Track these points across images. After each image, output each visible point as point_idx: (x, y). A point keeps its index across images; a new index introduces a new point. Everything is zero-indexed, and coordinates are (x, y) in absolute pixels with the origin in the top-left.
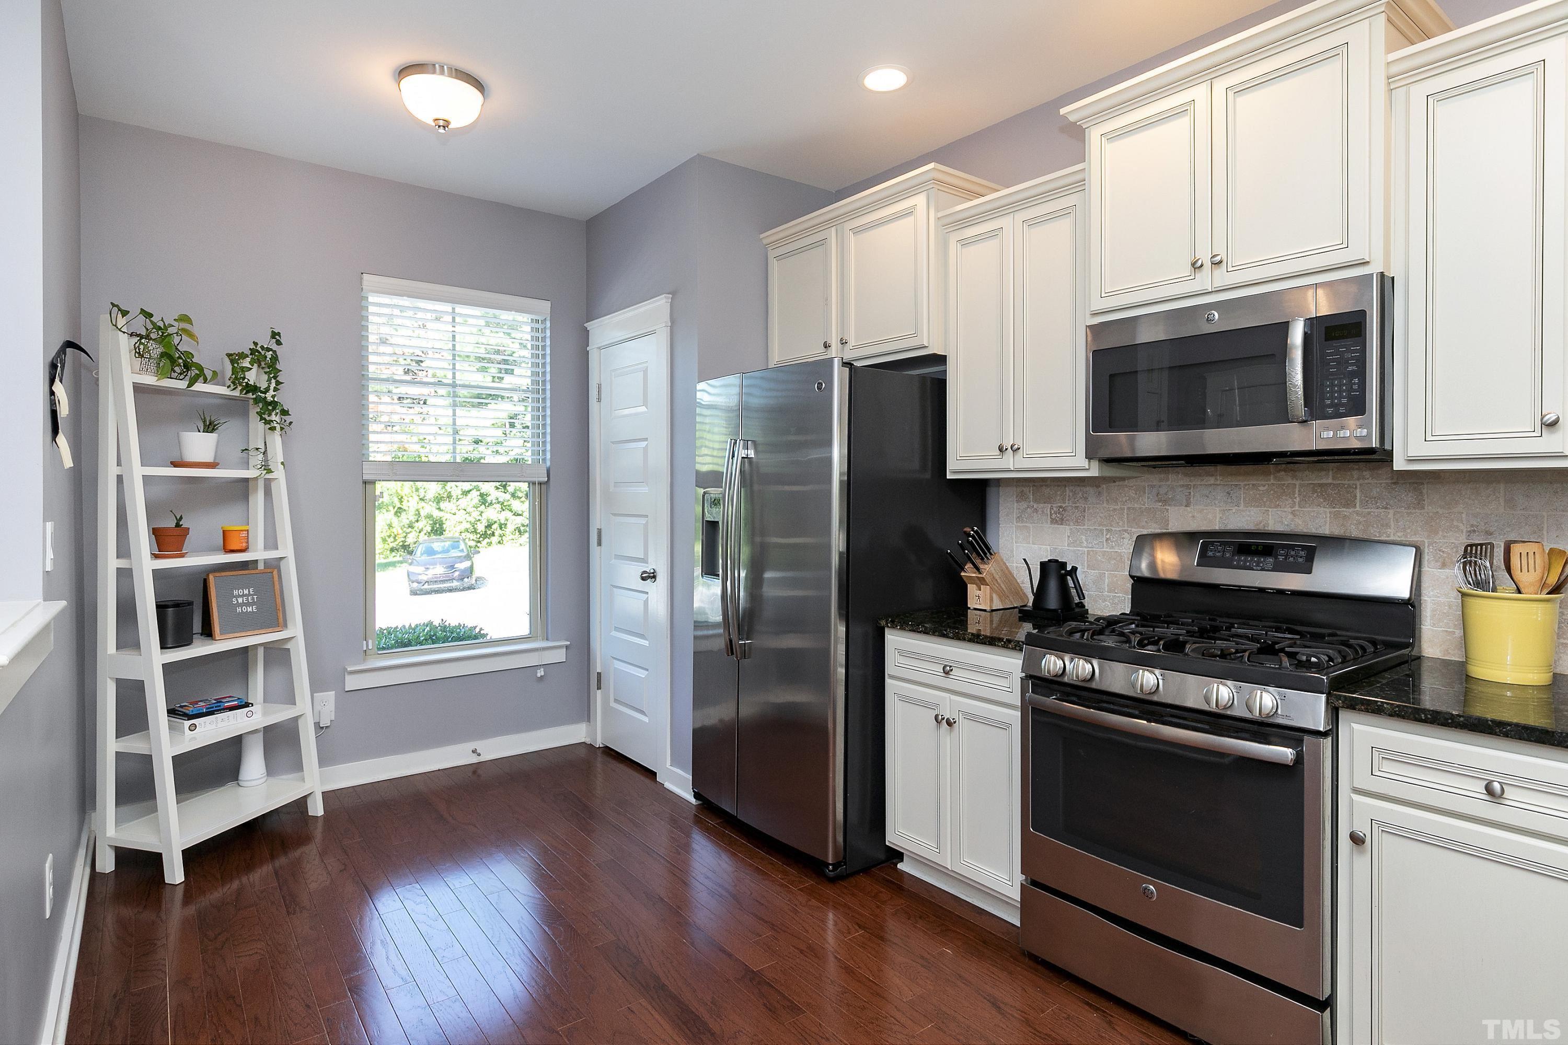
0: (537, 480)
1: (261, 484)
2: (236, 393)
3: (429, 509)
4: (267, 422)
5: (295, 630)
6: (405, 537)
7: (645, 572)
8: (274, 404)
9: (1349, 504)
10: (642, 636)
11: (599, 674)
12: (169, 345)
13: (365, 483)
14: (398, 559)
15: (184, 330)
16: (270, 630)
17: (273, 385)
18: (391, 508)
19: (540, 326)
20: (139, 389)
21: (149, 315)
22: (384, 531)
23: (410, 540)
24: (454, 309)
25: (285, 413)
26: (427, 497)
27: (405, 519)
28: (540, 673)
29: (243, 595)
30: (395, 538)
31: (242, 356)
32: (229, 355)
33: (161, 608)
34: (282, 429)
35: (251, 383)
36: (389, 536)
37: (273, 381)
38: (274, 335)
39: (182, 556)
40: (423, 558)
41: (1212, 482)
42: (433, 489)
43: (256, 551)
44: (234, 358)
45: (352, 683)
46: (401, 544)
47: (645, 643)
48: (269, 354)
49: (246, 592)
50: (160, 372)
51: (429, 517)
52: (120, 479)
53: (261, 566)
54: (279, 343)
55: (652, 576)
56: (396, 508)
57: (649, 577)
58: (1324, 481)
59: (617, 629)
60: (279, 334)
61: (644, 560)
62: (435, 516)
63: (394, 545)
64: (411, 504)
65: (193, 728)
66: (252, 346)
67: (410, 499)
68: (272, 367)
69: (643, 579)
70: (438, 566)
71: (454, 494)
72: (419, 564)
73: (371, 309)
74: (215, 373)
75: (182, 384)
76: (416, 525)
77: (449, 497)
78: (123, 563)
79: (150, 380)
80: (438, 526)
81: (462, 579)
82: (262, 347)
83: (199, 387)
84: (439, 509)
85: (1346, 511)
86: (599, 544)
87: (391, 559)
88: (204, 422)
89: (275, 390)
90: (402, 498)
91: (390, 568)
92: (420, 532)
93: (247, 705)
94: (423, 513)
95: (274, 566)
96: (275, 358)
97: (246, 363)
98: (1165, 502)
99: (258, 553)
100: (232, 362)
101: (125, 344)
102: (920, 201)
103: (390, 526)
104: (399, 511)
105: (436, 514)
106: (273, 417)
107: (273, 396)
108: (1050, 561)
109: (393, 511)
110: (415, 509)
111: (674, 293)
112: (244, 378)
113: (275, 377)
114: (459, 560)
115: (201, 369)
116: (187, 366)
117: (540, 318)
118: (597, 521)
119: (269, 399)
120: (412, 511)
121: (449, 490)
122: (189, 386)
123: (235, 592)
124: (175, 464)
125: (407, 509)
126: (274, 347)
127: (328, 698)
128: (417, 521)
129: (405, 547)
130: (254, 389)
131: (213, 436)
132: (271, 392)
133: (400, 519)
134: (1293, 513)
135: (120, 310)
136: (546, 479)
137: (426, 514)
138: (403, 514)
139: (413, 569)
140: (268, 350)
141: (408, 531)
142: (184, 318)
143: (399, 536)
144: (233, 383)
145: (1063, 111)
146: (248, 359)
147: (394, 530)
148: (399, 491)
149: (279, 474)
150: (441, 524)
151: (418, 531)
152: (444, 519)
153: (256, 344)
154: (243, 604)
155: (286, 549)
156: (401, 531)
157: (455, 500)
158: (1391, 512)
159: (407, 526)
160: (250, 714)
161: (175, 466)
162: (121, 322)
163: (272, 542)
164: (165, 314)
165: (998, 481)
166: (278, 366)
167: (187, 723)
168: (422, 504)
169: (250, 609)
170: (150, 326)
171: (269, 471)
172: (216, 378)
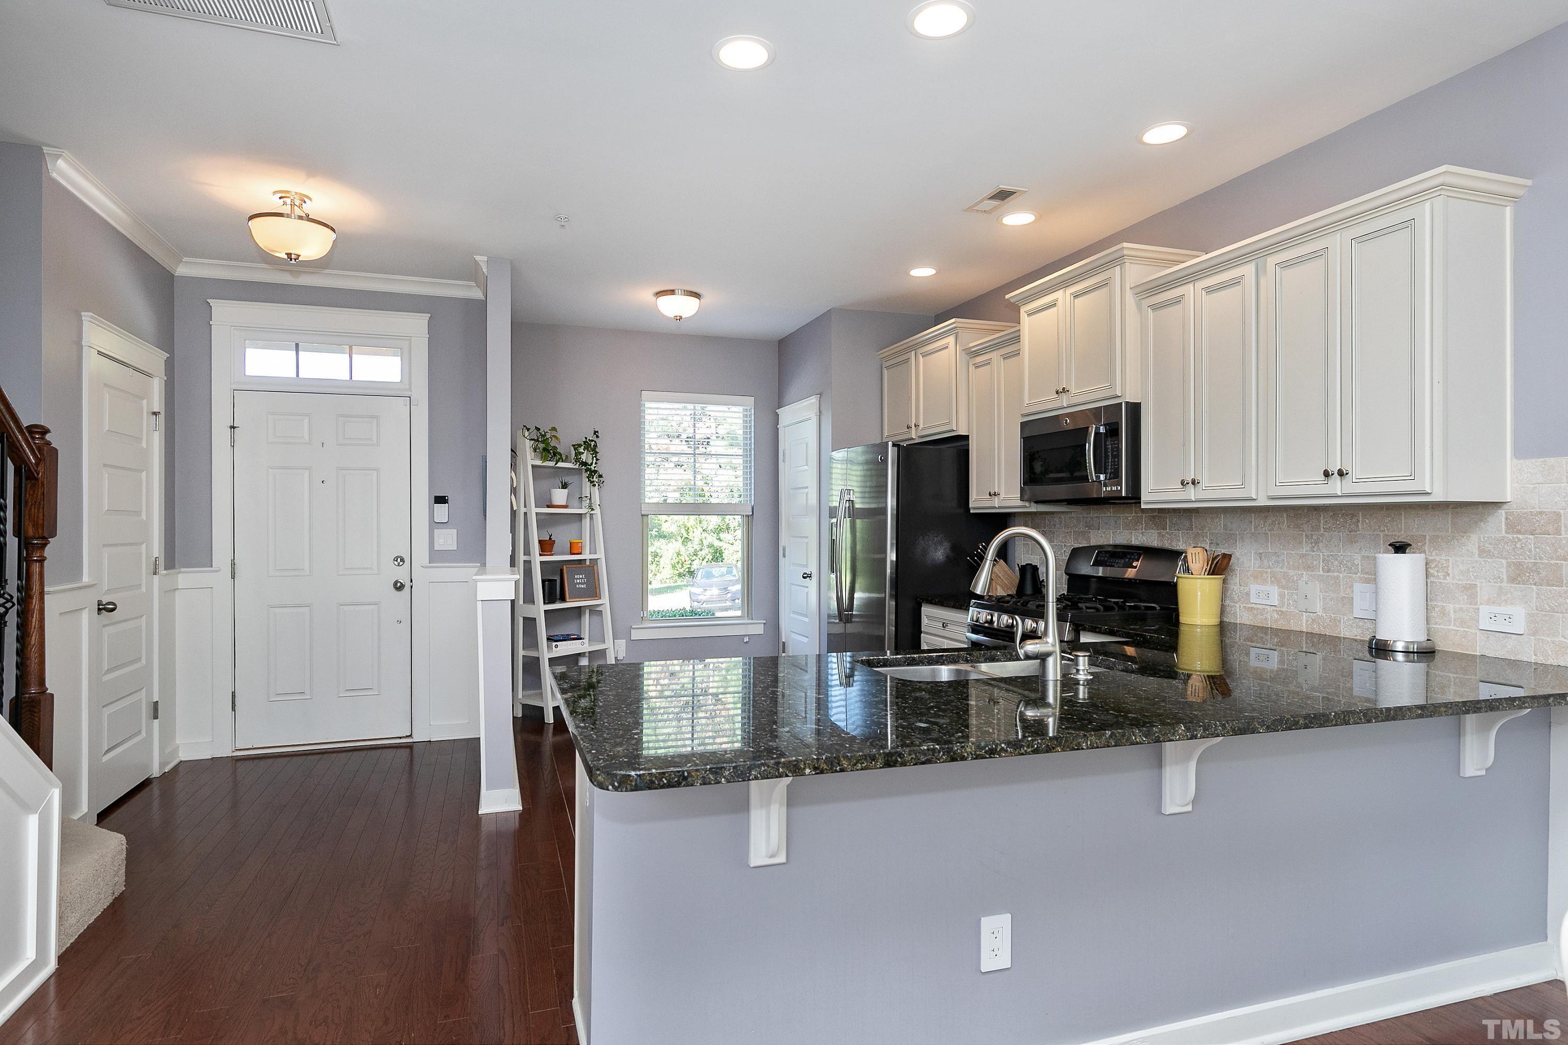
0: (745, 514)
1: (588, 516)
2: (577, 466)
3: (711, 539)
4: (592, 482)
5: (605, 600)
6: (691, 564)
7: (805, 573)
8: (595, 472)
9: (1164, 529)
10: (806, 616)
11: (784, 643)
12: (548, 444)
13: (643, 515)
14: (685, 583)
15: (554, 436)
16: (593, 599)
17: (594, 461)
18: (679, 538)
19: (748, 413)
20: (533, 466)
21: (538, 429)
22: (674, 558)
23: (695, 567)
24: (694, 407)
25: (600, 476)
26: (709, 528)
27: (691, 547)
28: (746, 639)
29: (580, 579)
30: (682, 565)
31: (580, 446)
32: (573, 445)
33: (543, 581)
34: (599, 485)
35: (584, 461)
36: (678, 563)
37: (595, 458)
38: (595, 432)
39: (552, 555)
40: (703, 580)
41: (1109, 515)
42: (713, 521)
43: (585, 554)
44: (576, 447)
45: (636, 635)
46: (687, 570)
47: (807, 620)
48: (593, 443)
49: (581, 577)
50: (544, 459)
51: (710, 546)
52: (525, 514)
53: (588, 563)
54: (597, 437)
55: (810, 576)
56: (683, 538)
57: (808, 577)
58: (1154, 514)
59: (794, 612)
60: (597, 432)
61: (806, 566)
62: (715, 546)
63: (682, 571)
64: (696, 535)
65: (556, 646)
66: (584, 440)
67: (695, 530)
68: (594, 451)
69: (804, 578)
70: (714, 588)
71: (732, 526)
72: (699, 586)
73: (647, 411)
74: (567, 456)
75: (552, 464)
76: (700, 553)
77: (728, 528)
78: (526, 558)
79: (538, 462)
80: (718, 555)
81: (734, 600)
82: (589, 440)
83: (560, 464)
84: (719, 539)
85: (1163, 532)
86: (784, 556)
87: (679, 583)
88: (562, 483)
89: (596, 463)
90: (688, 529)
91: (678, 590)
92: (703, 560)
93: (581, 639)
94: (705, 543)
95: (594, 562)
96: (595, 446)
97: (581, 450)
98: (1089, 527)
99: (587, 556)
100: (575, 449)
101: (528, 444)
102: (951, 340)
103: (678, 554)
104: (686, 540)
105: (717, 543)
106: (595, 479)
107: (595, 467)
108: (1027, 564)
109: (680, 541)
110: (699, 539)
111: (821, 394)
112: (580, 458)
113: (595, 457)
114: (731, 583)
115: (560, 455)
116: (555, 455)
117: (748, 408)
118: (784, 540)
119: (593, 468)
120: (696, 541)
121: (728, 522)
122: (556, 464)
123: (576, 577)
124: (548, 506)
125: (692, 539)
126: (595, 439)
127: (622, 643)
128: (701, 550)
129: (691, 573)
130: (585, 464)
131: (566, 490)
132: (594, 465)
133: (686, 547)
134: (1142, 533)
135: (527, 428)
136: (751, 513)
137: (708, 544)
138: (689, 543)
139: (694, 590)
140: (592, 441)
141: (693, 558)
142: (554, 429)
143: (686, 563)
144: (576, 461)
145: (1007, 297)
146: (583, 447)
147: (682, 558)
148: (686, 523)
149: (597, 511)
150: (721, 554)
151: (701, 559)
152: (723, 548)
153: (586, 438)
154: (579, 583)
155: (600, 555)
156: (687, 559)
157: (732, 532)
158: (1181, 532)
159: (692, 554)
160: (583, 644)
161: (548, 507)
162: (527, 434)
163: (593, 551)
164: (544, 428)
165: (1014, 514)
166: (597, 450)
167: (554, 644)
168: (705, 534)
169: (583, 586)
170: (539, 435)
171: (593, 510)
172: (566, 460)
